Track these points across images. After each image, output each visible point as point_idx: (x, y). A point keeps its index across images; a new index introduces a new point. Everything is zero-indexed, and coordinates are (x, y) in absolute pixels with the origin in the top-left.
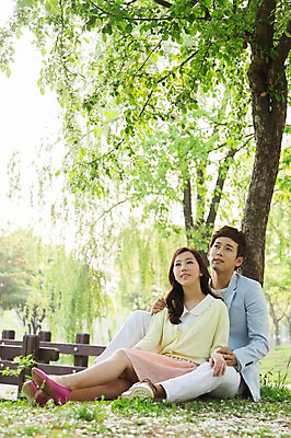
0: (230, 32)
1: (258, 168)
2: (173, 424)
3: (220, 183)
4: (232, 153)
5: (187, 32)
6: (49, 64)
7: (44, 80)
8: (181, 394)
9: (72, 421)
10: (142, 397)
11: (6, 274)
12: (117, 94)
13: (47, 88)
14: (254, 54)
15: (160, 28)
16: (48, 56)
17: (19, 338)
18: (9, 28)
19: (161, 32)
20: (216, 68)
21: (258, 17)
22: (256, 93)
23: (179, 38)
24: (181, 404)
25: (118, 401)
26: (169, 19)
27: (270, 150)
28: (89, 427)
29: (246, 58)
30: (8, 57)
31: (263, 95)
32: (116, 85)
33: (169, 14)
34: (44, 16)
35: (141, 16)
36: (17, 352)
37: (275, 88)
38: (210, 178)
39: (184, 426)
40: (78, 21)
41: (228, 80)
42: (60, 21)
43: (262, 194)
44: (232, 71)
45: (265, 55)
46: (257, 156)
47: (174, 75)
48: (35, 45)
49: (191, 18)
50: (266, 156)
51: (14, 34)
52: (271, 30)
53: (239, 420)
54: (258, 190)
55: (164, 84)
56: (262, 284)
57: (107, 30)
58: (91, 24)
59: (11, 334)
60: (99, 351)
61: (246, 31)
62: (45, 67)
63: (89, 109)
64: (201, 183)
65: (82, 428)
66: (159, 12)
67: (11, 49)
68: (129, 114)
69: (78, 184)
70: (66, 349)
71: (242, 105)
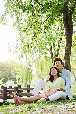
0: (58, 10)
1: (67, 43)
2: (51, 108)
3: (59, 46)
4: (61, 39)
5: (47, 11)
6: (15, 22)
7: (14, 25)
8: (53, 99)
9: (26, 109)
10: (43, 101)
11: (9, 72)
12: (31, 27)
13: (15, 27)
14: (64, 15)
15: (41, 11)
16: (14, 20)
17: (13, 87)
18: (5, 14)
19: (41, 12)
20: (55, 19)
21: (64, 6)
22: (65, 25)
23: (45, 13)
24: (53, 102)
25: (37, 103)
26: (43, 9)
27: (70, 38)
28: (30, 110)
29: (62, 16)
30: (5, 21)
31: (67, 25)
32: (31, 25)
33: (42, 7)
34: (13, 10)
35: (36, 8)
36: (13, 91)
37: (70, 23)
38: (56, 45)
39: (54, 108)
40: (21, 11)
41: (58, 22)
42: (16, 11)
43: (69, 49)
44: (59, 20)
45: (67, 15)
46: (67, 40)
47: (45, 22)
48: (11, 17)
49: (48, 8)
50: (69, 40)
51: (6, 15)
52: (68, 9)
53: (67, 105)
54: (68, 48)
55: (43, 24)
56: (70, 71)
57: (28, 12)
58: (24, 11)
59: (11, 87)
60: (32, 89)
61: (62, 10)
62: (14, 22)
63: (25, 32)
64: (54, 46)
65: (29, 111)
66: (40, 6)
67: (6, 19)
68: (34, 32)
69: (25, 51)
70: (25, 89)
71: (62, 28)
